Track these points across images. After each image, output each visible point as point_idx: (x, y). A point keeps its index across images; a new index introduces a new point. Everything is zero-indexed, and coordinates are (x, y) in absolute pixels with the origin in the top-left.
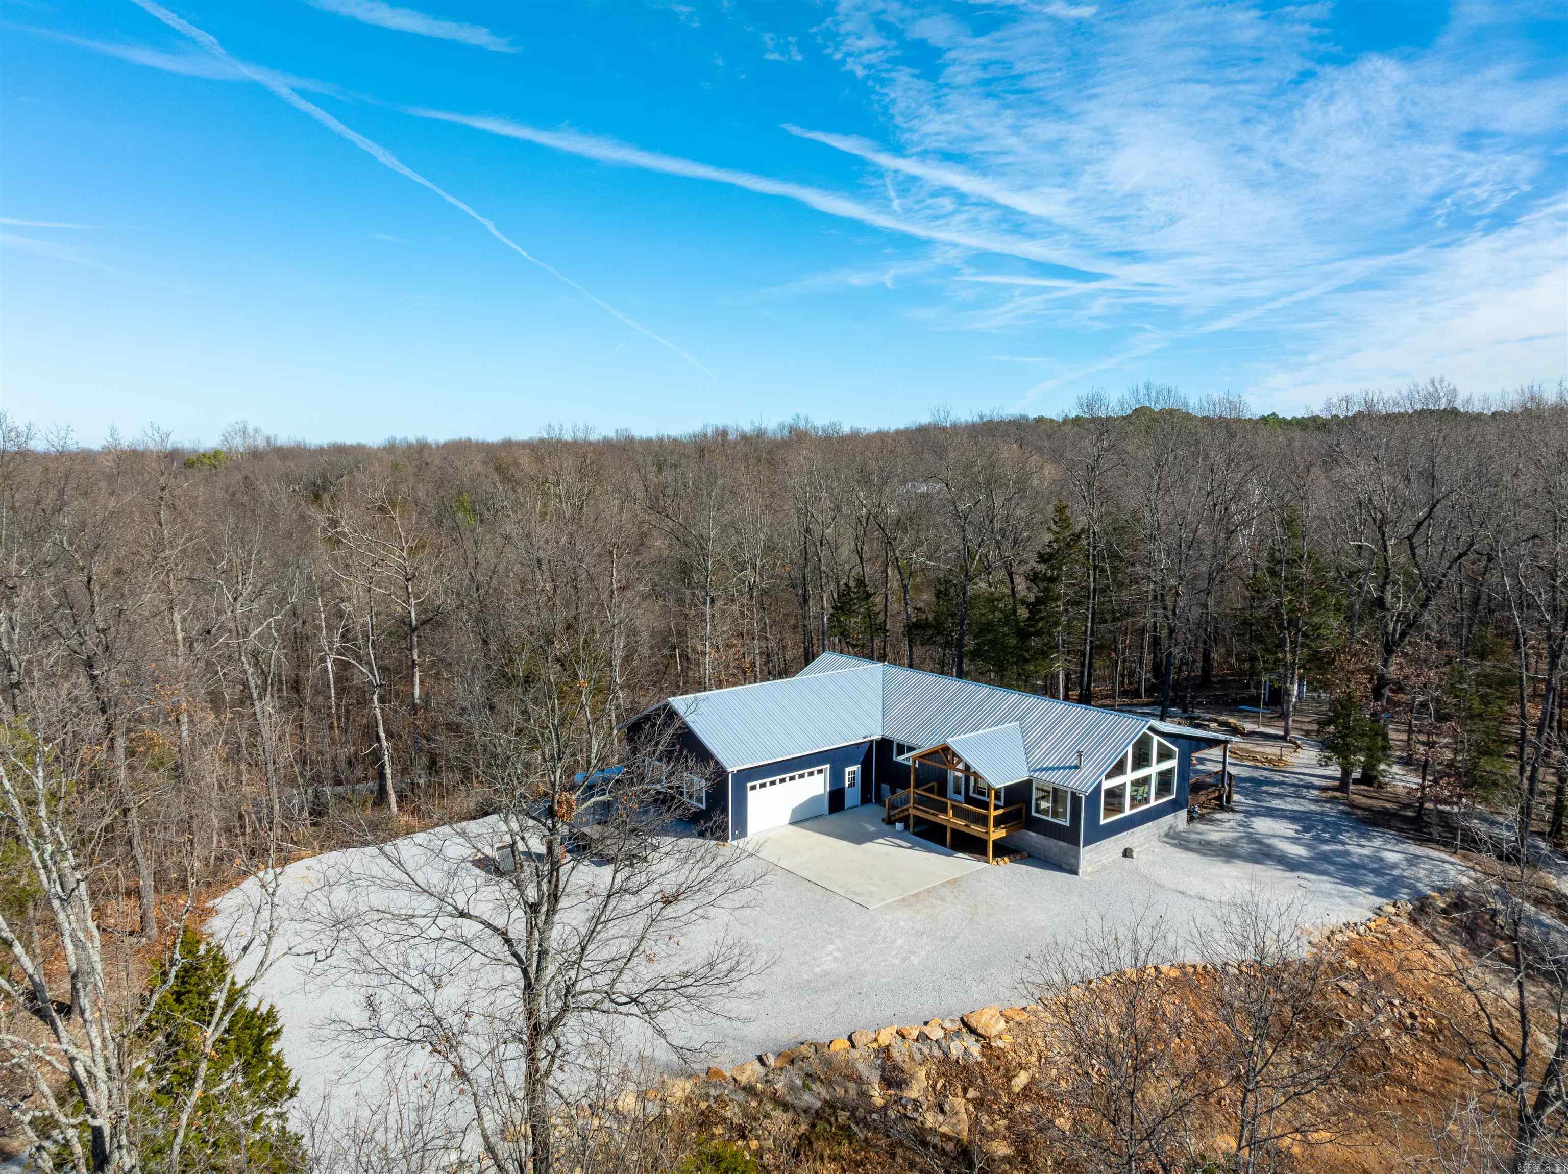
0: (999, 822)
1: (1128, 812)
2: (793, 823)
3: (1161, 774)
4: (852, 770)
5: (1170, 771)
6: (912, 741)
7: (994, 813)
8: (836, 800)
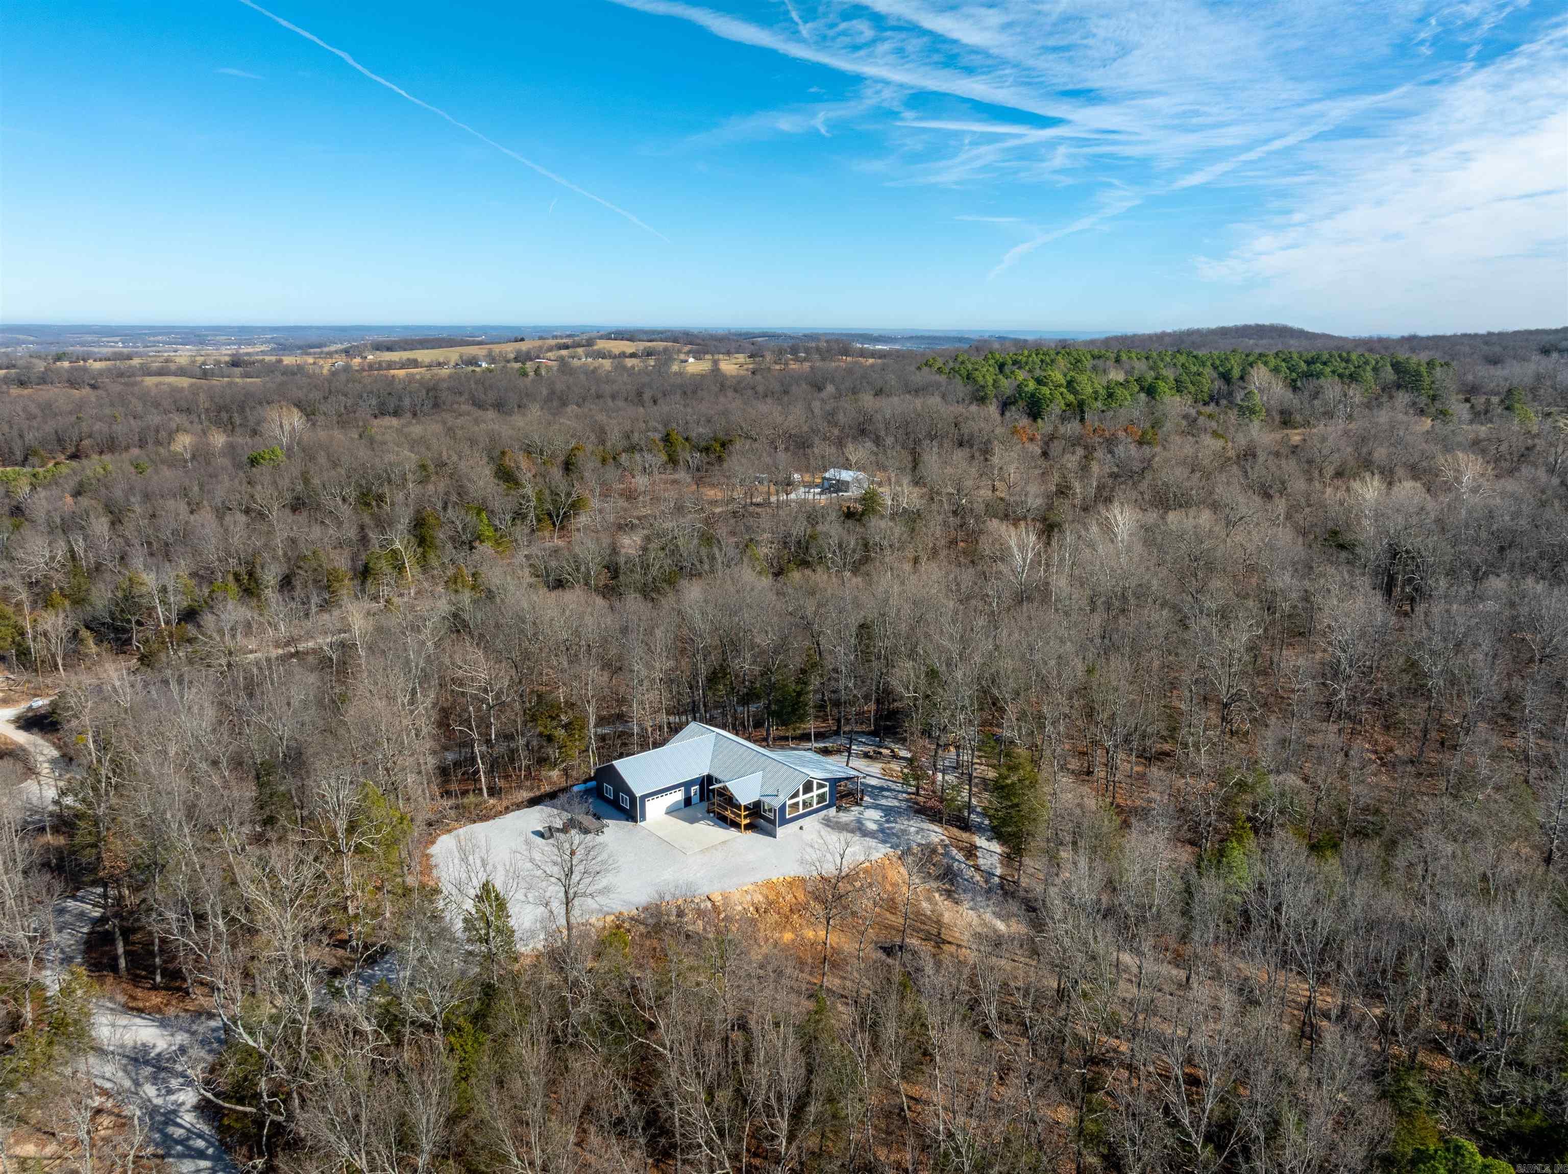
0: (746, 817)
1: (801, 811)
2: (667, 813)
3: (818, 796)
4: (695, 789)
5: (824, 794)
6: (720, 777)
7: (743, 814)
8: (688, 802)
